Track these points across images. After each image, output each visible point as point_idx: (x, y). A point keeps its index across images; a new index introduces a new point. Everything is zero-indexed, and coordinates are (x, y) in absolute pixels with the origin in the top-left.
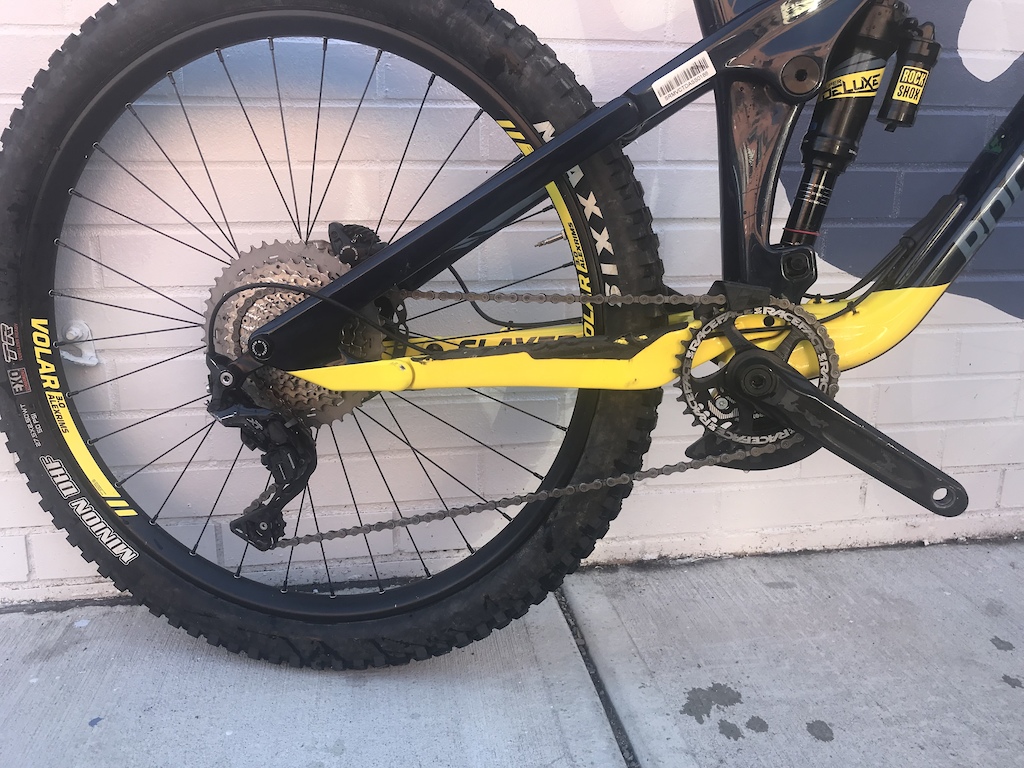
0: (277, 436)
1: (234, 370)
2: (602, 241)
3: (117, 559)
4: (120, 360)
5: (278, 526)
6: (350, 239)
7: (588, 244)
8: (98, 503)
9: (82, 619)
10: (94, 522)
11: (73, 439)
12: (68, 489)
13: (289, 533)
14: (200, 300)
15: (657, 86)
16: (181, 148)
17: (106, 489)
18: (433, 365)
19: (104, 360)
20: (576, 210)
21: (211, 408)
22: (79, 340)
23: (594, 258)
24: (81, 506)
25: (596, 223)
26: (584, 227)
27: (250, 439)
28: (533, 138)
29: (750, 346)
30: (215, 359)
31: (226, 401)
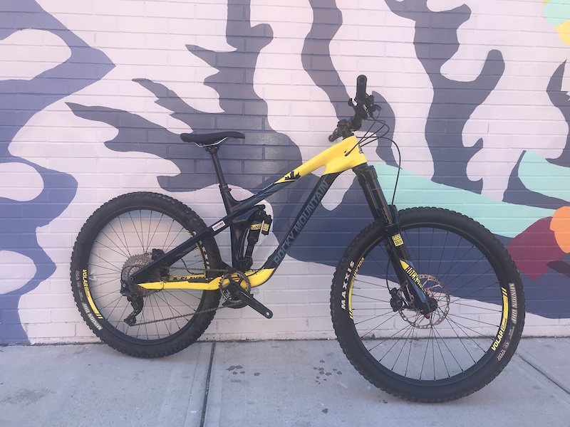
0: (134, 299)
1: (126, 284)
2: (206, 256)
3: (97, 329)
4: (102, 279)
5: (135, 321)
6: (157, 252)
7: (204, 257)
8: (94, 315)
9: (87, 347)
10: (93, 319)
11: (90, 299)
12: (87, 311)
13: (137, 323)
14: (121, 266)
15: (213, 227)
16: (118, 229)
17: (96, 311)
18: (168, 283)
19: (99, 280)
20: (201, 250)
21: (121, 292)
22: (93, 275)
23: (205, 260)
24: (90, 315)
25: (205, 253)
26: (203, 253)
27: (129, 299)
28: (193, 234)
29: (234, 281)
30: (123, 281)
31: (124, 291)
